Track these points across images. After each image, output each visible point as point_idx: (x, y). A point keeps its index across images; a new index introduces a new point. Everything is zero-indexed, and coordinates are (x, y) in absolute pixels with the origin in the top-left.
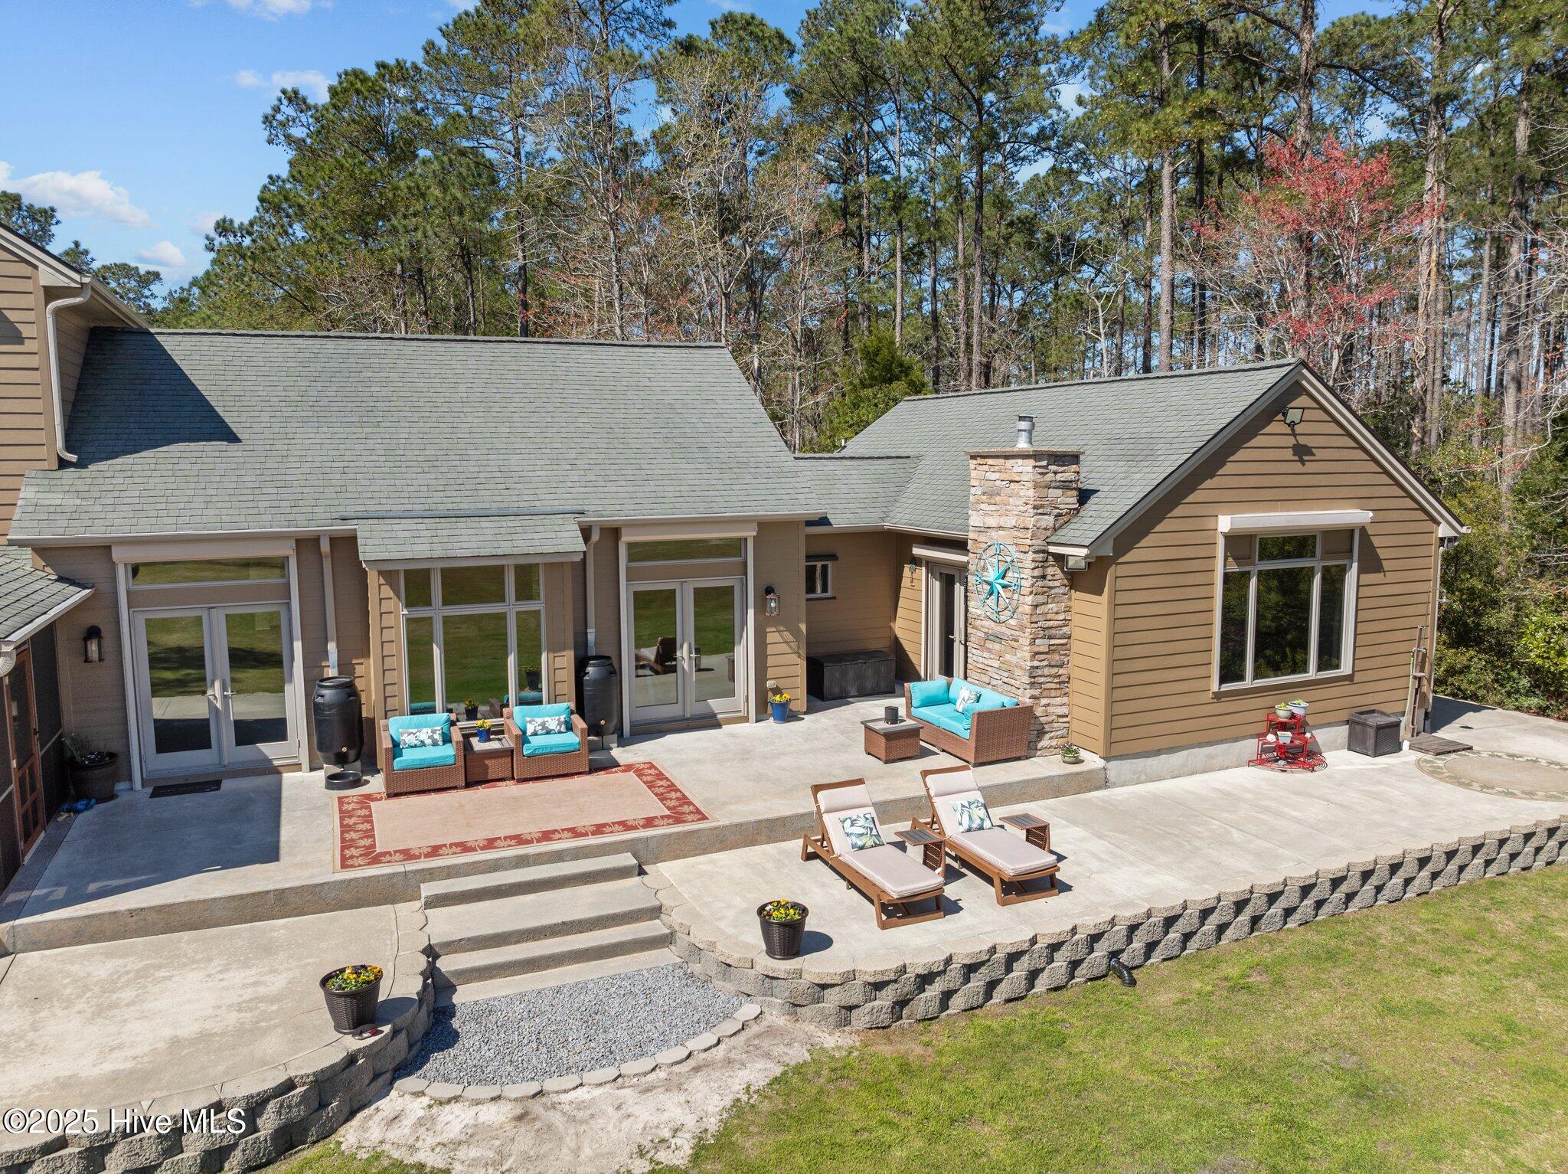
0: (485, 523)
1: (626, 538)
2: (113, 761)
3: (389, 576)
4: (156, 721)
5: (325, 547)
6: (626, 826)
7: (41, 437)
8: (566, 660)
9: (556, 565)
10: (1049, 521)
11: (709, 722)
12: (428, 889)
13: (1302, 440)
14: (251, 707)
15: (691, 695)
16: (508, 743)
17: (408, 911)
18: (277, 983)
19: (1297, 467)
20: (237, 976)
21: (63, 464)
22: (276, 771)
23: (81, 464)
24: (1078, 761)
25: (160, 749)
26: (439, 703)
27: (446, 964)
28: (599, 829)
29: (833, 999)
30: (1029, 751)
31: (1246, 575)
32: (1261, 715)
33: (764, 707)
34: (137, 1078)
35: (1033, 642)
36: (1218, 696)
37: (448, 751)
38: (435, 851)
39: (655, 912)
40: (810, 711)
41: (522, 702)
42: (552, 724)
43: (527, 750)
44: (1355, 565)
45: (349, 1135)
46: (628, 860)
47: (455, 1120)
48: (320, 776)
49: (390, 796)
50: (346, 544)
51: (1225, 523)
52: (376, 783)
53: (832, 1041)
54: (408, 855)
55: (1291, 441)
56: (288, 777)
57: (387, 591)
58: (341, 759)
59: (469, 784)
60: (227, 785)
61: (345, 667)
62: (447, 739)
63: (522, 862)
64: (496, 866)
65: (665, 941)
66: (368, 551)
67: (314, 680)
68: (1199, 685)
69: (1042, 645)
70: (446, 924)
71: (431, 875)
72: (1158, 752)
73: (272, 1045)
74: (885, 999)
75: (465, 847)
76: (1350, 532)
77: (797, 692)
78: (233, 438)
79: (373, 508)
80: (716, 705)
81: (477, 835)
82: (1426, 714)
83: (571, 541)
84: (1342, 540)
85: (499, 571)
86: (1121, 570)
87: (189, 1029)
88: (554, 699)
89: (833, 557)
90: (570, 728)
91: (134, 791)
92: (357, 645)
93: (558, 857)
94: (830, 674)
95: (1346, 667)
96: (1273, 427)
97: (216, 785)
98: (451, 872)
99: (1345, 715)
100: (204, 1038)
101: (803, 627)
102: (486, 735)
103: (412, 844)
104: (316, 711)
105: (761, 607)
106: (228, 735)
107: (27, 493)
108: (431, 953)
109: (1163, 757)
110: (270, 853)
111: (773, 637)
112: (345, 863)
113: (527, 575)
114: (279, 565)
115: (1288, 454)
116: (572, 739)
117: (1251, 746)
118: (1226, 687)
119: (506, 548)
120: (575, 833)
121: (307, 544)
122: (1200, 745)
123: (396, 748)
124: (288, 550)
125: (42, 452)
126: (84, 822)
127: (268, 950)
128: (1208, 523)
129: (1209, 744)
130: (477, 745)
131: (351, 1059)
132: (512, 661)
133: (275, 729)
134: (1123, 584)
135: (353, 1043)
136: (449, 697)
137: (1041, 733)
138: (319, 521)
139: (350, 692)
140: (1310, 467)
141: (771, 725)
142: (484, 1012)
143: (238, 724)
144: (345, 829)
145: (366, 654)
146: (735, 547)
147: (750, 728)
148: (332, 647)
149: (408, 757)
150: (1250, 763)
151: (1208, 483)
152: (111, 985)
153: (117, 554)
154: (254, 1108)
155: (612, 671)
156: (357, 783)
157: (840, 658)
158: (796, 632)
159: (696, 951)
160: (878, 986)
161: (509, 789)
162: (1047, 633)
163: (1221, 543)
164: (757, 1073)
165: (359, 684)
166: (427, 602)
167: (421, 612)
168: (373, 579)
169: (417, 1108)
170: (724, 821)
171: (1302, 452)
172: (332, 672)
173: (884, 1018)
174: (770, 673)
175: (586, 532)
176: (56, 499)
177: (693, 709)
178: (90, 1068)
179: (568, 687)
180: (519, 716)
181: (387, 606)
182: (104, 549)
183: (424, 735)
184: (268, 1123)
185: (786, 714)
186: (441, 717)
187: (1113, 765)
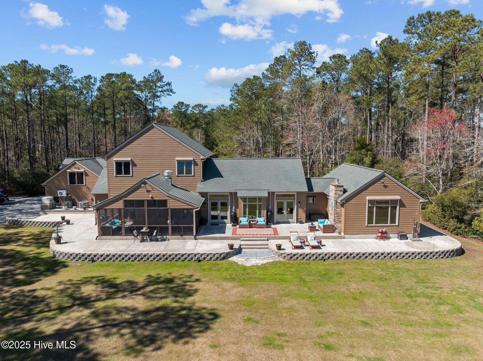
0: (255, 191)
1: (275, 194)
2: (206, 220)
3: (241, 198)
4: (212, 215)
5: (233, 194)
6: (267, 235)
7: (200, 178)
8: (265, 211)
9: (264, 198)
10: (337, 196)
11: (289, 223)
12: (241, 239)
13: (385, 185)
14: (223, 214)
15: (286, 218)
16: (255, 222)
17: (239, 241)
18: (224, 245)
19: (385, 189)
20: (220, 244)
21: (202, 181)
22: (226, 224)
23: (204, 181)
24: (340, 234)
25: (212, 219)
26: (247, 216)
27: (242, 247)
28: (264, 235)
29: (283, 255)
30: (333, 232)
31: (373, 207)
32: (377, 230)
33: (297, 221)
34: (211, 250)
35: (334, 215)
36: (367, 226)
37: (247, 223)
38: (243, 235)
39: (267, 245)
40: (306, 222)
41: (259, 217)
42: (262, 221)
43: (258, 224)
44: (398, 206)
45: (229, 259)
46: (266, 239)
47: (239, 259)
48: (231, 225)
49: (240, 228)
50: (236, 193)
51: (368, 198)
52: (238, 226)
53: (282, 260)
54: (240, 235)
55: (383, 185)
56: (227, 225)
57: (241, 200)
58: (234, 223)
59: (250, 228)
60: (220, 225)
61: (235, 210)
62: (247, 221)
63: (253, 237)
64: (250, 237)
65: (268, 248)
66: (238, 195)
67: (231, 211)
68: (364, 224)
69: (336, 215)
70: (243, 243)
71: (242, 237)
72: (355, 234)
73: (223, 250)
74: (289, 256)
75: (247, 235)
76: (397, 200)
77: (304, 220)
78: (222, 177)
79: (240, 188)
80: (290, 220)
81: (249, 234)
82: (418, 234)
83: (266, 195)
84: (394, 202)
85: (256, 198)
86: (347, 205)
87: (215, 248)
88: (263, 217)
89: (315, 197)
90: (264, 221)
91: (209, 224)
92: (237, 207)
93: (258, 237)
94: (312, 217)
95: (397, 224)
96: (379, 182)
97: (218, 224)
98: (244, 237)
99: (397, 232)
100: (217, 249)
101: (305, 209)
102: (253, 221)
103: (240, 234)
104: (231, 216)
105: (297, 205)
106: (220, 218)
107: (198, 185)
108: (240, 245)
109: (356, 235)
110: (224, 233)
111: (300, 210)
112: (232, 235)
113: (260, 199)
114: (227, 196)
115: (383, 187)
116: (264, 223)
117: (375, 236)
118: (369, 225)
119: (257, 195)
120: (260, 235)
121: (231, 193)
122: (364, 234)
123: (241, 222)
124: (229, 194)
125: (200, 180)
126: (203, 227)
127: (223, 243)
128: (365, 198)
129: (365, 234)
130: (251, 222)
131: (230, 252)
132: (257, 211)
133: (226, 218)
134: (347, 207)
135: (230, 251)
136: (248, 215)
137: (336, 229)
138: (232, 190)
139: (235, 214)
140: (387, 189)
141: (298, 224)
142: (244, 252)
143: (221, 216)
144: (233, 231)
145: (238, 208)
146: (293, 195)
147: (295, 224)
148: (234, 207)
149: (242, 223)
150: (374, 238)
151: (365, 192)
152: (208, 243)
153: (208, 194)
154: (221, 254)
155: (272, 213)
156: (236, 226)
157: (314, 214)
158: (304, 210)
159: (270, 249)
160: (288, 255)
161: (255, 229)
162: (337, 214)
163: (367, 201)
164: (271, 261)
165: (237, 213)
166: (246, 202)
167: (245, 203)
168: (239, 199)
169: (236, 258)
170: (280, 236)
171: (385, 187)
172: (233, 211)
173: (289, 259)
174: (299, 216)
175: (269, 193)
176: (201, 186)
177: (287, 220)
178: (207, 249)
179: (265, 215)
180: (258, 219)
181: (241, 202)
182: (207, 193)
183: (244, 220)
184: (222, 256)
185: (301, 223)
186: (247, 218)
187: (345, 235)
